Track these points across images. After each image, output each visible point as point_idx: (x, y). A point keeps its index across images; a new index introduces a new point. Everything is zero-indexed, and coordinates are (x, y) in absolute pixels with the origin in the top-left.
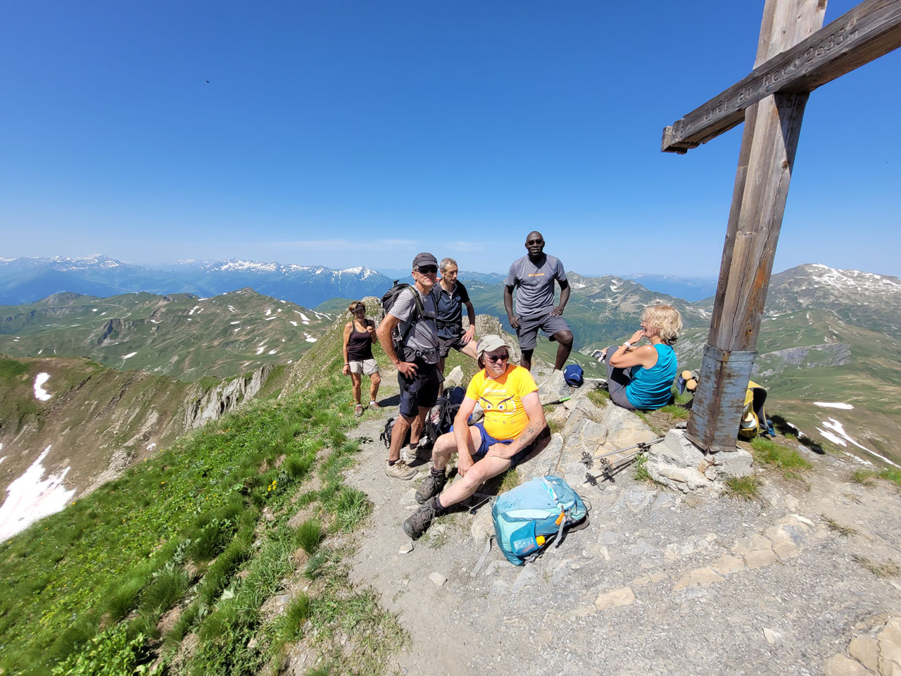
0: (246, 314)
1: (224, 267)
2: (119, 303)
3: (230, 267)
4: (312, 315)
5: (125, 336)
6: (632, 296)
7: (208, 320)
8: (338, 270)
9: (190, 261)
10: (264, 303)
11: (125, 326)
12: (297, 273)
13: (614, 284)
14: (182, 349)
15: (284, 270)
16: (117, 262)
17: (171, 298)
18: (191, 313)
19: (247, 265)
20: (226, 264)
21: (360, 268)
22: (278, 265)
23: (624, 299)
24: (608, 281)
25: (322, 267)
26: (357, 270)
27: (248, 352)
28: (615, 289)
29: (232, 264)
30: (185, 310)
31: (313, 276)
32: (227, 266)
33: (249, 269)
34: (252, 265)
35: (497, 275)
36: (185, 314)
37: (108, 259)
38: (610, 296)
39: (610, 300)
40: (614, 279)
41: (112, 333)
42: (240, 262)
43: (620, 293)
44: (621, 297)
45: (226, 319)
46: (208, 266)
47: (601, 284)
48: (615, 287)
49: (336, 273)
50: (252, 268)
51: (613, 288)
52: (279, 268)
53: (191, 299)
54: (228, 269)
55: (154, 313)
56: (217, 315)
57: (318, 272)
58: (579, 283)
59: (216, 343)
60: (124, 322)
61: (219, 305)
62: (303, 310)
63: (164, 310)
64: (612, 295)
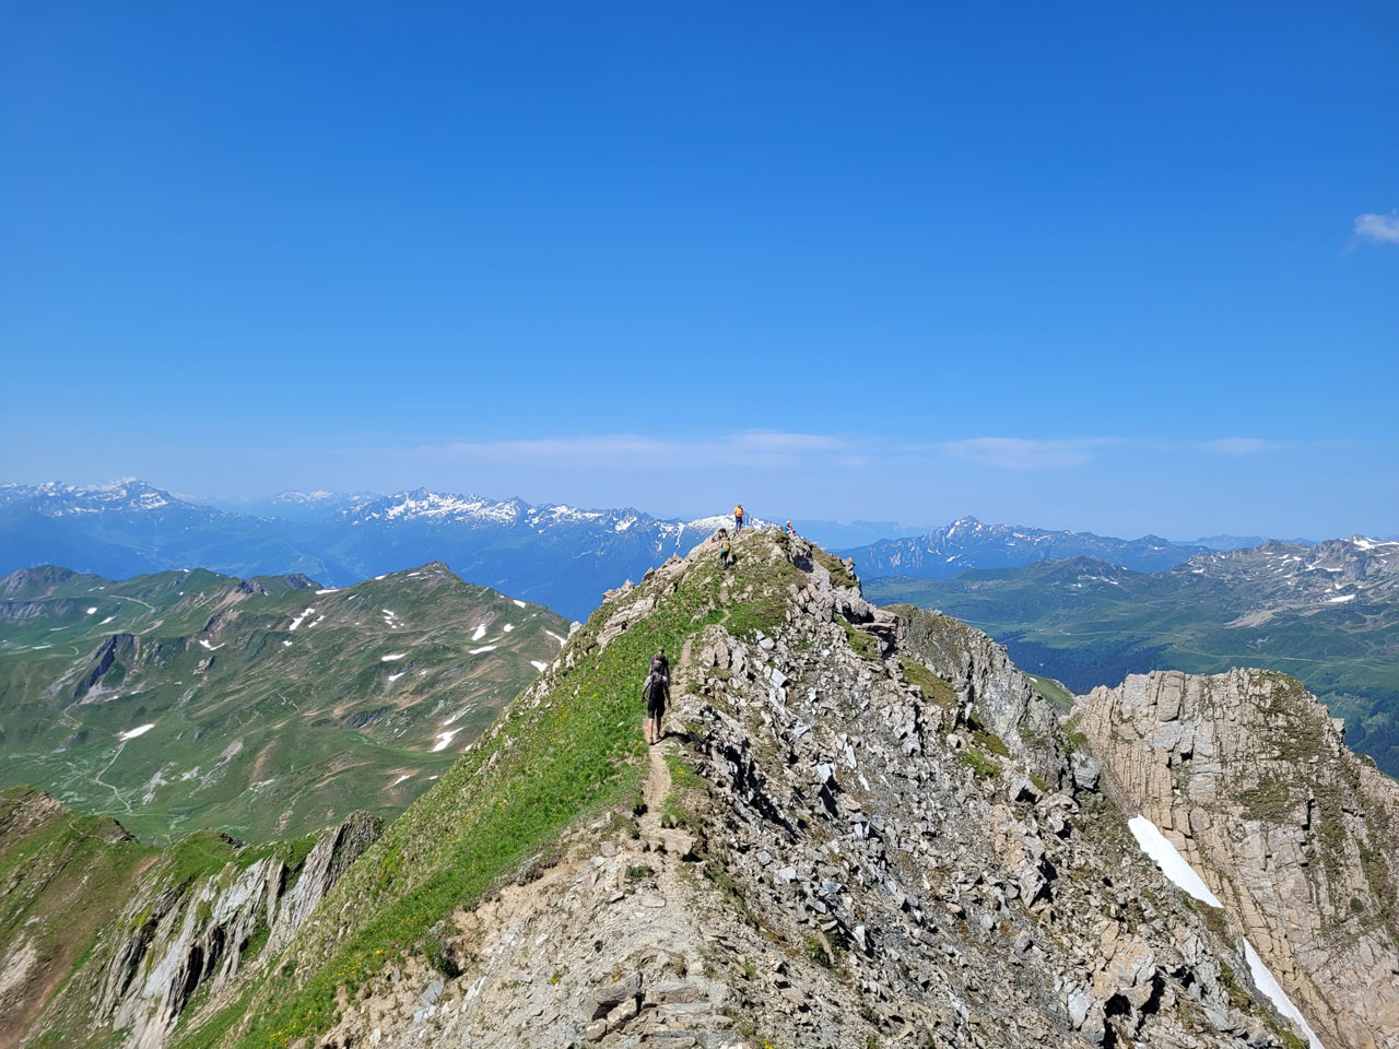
0: (423, 634)
1: (394, 512)
2: (145, 596)
5: (138, 678)
7: (330, 644)
10: (471, 607)
11: (141, 654)
12: (567, 527)
14: (257, 724)
15: (536, 520)
16: (165, 495)
17: (256, 587)
18: (293, 627)
19: (447, 505)
20: (400, 503)
22: (523, 507)
25: (632, 512)
27: (414, 743)
30: (280, 620)
31: (607, 537)
32: (401, 509)
33: (451, 515)
34: (461, 506)
36: (279, 628)
37: (147, 489)
41: (112, 670)
42: (432, 498)
45: (374, 645)
46: (358, 508)
49: (670, 529)
53: (298, 590)
54: (403, 515)
55: (210, 623)
56: (354, 634)
57: (623, 526)
59: (338, 712)
60: (142, 643)
61: (362, 608)
63: (232, 615)
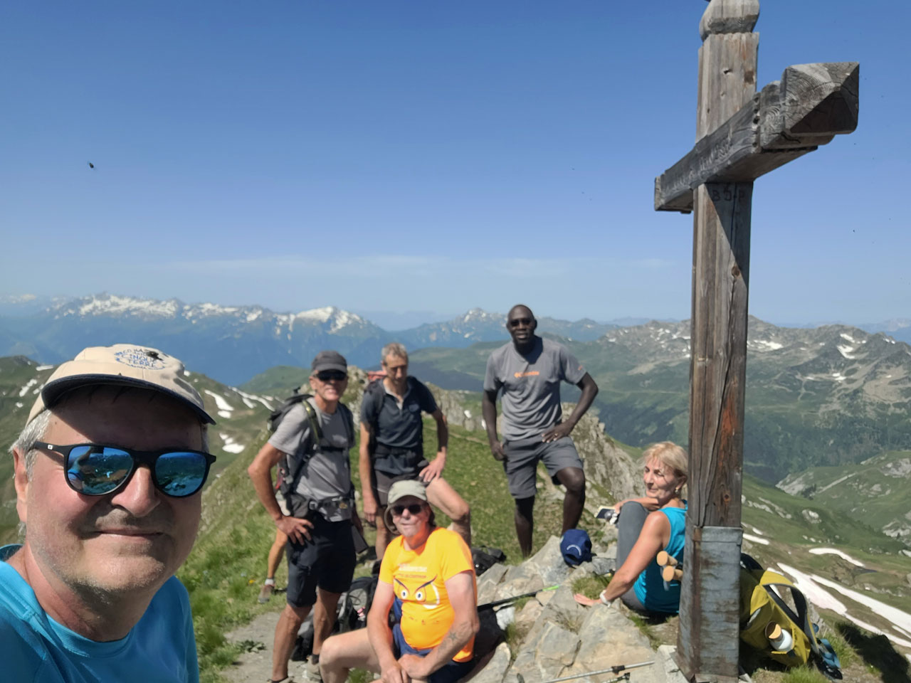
1: (86, 309)
3: (95, 308)
4: (236, 399)
6: (888, 367)
8: (288, 314)
9: (27, 297)
12: (212, 319)
13: (847, 343)
15: (190, 314)
18: (22, 394)
19: (125, 304)
20: (89, 302)
21: (330, 310)
22: (180, 305)
23: (873, 375)
24: (832, 337)
25: (258, 307)
26: (323, 314)
28: (851, 353)
29: (98, 303)
31: (241, 325)
32: (90, 306)
33: (128, 311)
34: (135, 304)
35: (593, 323)
36: (13, 394)
38: (839, 368)
39: (839, 377)
40: (846, 331)
42: (114, 299)
43: (862, 362)
44: (864, 370)
46: (58, 307)
47: (817, 342)
48: (849, 349)
49: (285, 318)
50: (135, 310)
51: (845, 351)
52: (180, 311)
54: (91, 312)
57: (252, 317)
58: (769, 340)
62: (220, 390)
64: (843, 365)
